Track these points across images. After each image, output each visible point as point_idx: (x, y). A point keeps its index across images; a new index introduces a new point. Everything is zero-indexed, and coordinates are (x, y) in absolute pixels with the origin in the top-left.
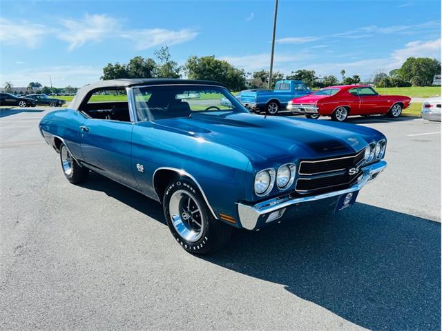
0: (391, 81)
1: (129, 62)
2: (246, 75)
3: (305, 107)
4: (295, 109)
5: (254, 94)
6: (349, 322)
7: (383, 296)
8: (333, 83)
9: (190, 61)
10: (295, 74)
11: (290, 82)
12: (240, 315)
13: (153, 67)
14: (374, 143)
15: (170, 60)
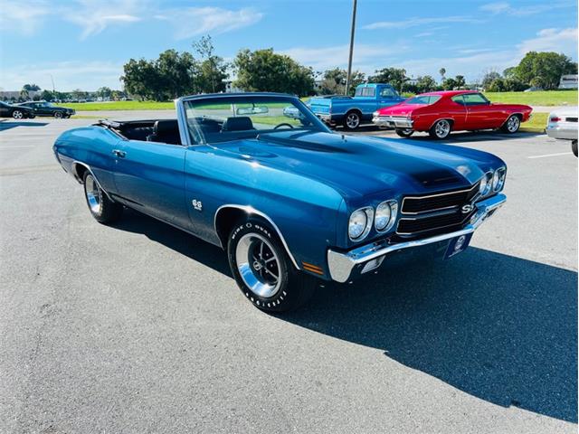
0: (505, 84)
1: (158, 57)
2: (316, 75)
3: (395, 120)
4: (382, 123)
5: (329, 103)
6: (462, 392)
7: (503, 361)
8: (430, 86)
9: (240, 56)
10: (379, 74)
11: (375, 86)
12: (331, 386)
13: (190, 64)
14: (491, 171)
15: (213, 54)
